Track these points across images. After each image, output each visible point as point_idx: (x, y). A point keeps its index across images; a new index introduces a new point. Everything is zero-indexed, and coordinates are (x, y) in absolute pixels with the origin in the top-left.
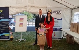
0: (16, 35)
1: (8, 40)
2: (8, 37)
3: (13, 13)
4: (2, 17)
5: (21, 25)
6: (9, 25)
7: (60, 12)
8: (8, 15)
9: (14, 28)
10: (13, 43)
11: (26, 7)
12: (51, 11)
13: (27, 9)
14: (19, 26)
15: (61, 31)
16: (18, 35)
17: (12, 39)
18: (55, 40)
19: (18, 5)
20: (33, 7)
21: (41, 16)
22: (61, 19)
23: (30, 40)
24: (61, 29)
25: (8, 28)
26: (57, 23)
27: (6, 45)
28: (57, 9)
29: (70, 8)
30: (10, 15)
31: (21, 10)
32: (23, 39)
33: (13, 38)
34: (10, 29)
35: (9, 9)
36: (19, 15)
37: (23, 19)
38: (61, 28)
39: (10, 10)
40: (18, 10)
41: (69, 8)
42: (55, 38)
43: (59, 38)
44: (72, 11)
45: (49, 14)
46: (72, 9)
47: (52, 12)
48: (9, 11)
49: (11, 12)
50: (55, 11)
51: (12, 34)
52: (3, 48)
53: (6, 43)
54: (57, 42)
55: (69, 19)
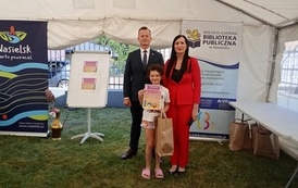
0: (74, 121)
1: (45, 135)
2: (43, 127)
3: (62, 43)
4: (26, 55)
5: (89, 83)
6: (47, 84)
7: (229, 40)
8: (45, 48)
9: (65, 97)
10: (60, 147)
11: (107, 22)
12: (198, 35)
13: (111, 28)
14: (83, 88)
15: (232, 109)
16: (80, 121)
17: (57, 133)
18: (209, 142)
19: (80, 14)
20: (130, 19)
22: (236, 66)
23: (119, 138)
24: (232, 103)
25: (44, 95)
26: (219, 81)
27: (35, 151)
28: (221, 29)
29: (271, 26)
31: (89, 31)
32: (95, 135)
33: (59, 130)
34: (52, 98)
35: (48, 28)
36: (82, 49)
37: (94, 63)
38: (235, 100)
40: (79, 32)
41: (265, 23)
42: (209, 135)
43: (223, 135)
44: (277, 37)
46: (279, 29)
47: (202, 39)
48: (48, 34)
49: (56, 37)
50: (210, 37)
51: (58, 114)
52: (23, 160)
53: (37, 144)
54: (216, 150)
55: (266, 66)
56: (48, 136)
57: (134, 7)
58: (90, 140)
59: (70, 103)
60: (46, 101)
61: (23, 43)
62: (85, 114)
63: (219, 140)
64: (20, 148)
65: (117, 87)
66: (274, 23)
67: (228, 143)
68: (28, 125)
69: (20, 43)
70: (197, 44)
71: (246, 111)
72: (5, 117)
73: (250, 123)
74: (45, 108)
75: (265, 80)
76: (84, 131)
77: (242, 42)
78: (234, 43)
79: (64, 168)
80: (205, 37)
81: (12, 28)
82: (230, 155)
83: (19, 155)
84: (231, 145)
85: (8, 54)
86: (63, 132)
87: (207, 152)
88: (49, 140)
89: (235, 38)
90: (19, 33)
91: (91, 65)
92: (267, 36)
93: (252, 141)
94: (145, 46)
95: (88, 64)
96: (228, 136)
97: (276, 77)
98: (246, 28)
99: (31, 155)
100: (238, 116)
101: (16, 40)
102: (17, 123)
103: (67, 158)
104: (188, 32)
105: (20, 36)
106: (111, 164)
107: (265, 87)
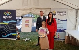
0: (23, 35)
1: (16, 39)
2: (15, 37)
3: (20, 15)
4: (11, 18)
5: (27, 25)
6: (16, 26)
9: (21, 29)
10: (19, 43)
11: (31, 9)
12: (55, 12)
13: (32, 11)
14: (25, 27)
16: (25, 35)
18: (59, 41)
20: (37, 8)
21: (42, 18)
22: (66, 20)
23: (35, 40)
25: (15, 29)
26: (62, 24)
28: (62, 11)
29: (75, 9)
30: (17, 17)
31: (26, 12)
32: (28, 39)
34: (17, 30)
37: (28, 20)
38: (66, 30)
39: (17, 12)
40: (24, 12)
41: (74, 8)
42: (59, 39)
43: (63, 39)
44: (77, 12)
45: (50, 15)
46: (77, 10)
47: (56, 13)
49: (18, 14)
50: (59, 13)
51: (19, 34)
52: (10, 46)
53: (13, 42)
54: (61, 43)
55: (74, 20)
56: (17, 39)
57: (38, 5)
58: (27, 41)
59: (22, 31)
60: (16, 30)
61: (10, 15)
62: (26, 33)
63: (62, 41)
64: (9, 43)
65: (34, 26)
66: (76, 9)
67: (64, 41)
68: (11, 37)
69: (9, 15)
70: (55, 15)
71: (69, 33)
72: (5, 35)
73: (70, 36)
74: (16, 32)
75: (74, 24)
76: (26, 38)
77: (68, 14)
78: (65, 14)
79: (20, 48)
80: (57, 13)
81: (7, 11)
82: (65, 45)
83: (9, 45)
84: (65, 42)
85: (6, 18)
86: (20, 38)
87: (59, 44)
88: (17, 41)
89: (65, 13)
90: (9, 13)
91: (27, 21)
92: (74, 12)
93: (71, 41)
94: (42, 16)
95: (27, 20)
96: (64, 40)
97: (77, 23)
98: (68, 10)
99: (12, 45)
100: (67, 34)
101: (8, 15)
102: (9, 36)
103: (21, 46)
104: (53, 11)
105: (9, 14)
106: (33, 47)
107: (74, 26)
